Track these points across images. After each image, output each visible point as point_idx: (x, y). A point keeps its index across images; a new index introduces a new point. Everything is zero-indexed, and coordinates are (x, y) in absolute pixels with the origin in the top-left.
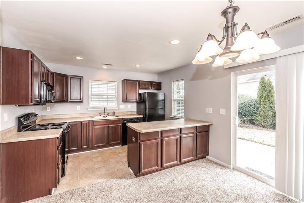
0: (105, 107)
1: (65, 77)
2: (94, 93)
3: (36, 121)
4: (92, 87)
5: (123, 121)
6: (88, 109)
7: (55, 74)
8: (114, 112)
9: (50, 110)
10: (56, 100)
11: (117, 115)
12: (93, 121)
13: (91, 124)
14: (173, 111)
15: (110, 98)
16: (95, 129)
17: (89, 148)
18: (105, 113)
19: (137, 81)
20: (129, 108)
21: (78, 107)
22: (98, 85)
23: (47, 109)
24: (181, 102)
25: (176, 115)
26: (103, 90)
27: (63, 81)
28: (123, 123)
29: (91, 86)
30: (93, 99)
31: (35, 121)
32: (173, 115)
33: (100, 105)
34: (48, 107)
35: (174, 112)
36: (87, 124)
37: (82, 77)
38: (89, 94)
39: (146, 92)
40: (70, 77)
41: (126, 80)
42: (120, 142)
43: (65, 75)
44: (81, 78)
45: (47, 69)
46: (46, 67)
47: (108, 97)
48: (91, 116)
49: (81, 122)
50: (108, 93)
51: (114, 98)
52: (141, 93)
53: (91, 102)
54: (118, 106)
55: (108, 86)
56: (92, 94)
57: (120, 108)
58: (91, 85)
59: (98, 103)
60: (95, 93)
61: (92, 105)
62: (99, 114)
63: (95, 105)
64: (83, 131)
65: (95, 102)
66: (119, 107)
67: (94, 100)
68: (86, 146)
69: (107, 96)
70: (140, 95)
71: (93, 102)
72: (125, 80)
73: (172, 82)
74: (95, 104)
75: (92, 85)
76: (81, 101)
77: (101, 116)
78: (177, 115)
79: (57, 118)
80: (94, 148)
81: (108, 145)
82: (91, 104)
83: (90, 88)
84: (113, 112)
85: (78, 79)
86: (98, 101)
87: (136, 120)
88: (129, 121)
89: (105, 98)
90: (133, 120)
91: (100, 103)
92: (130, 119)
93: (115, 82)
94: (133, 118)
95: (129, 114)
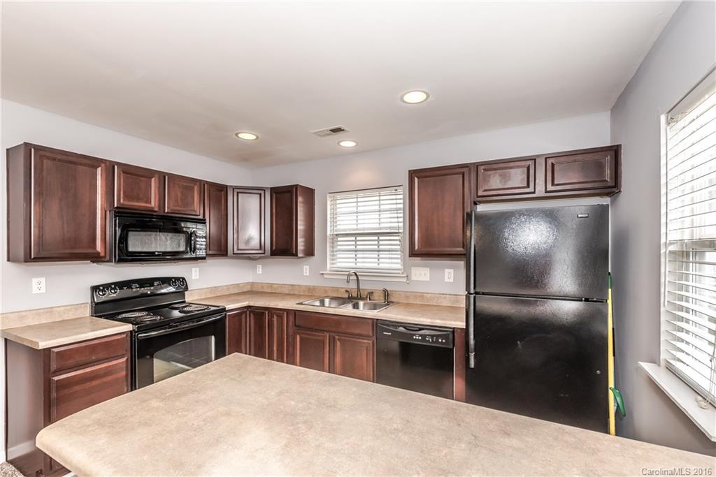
6: (325, 276)
8: (385, 291)
12: (294, 313)
18: (358, 289)
20: (446, 280)
26: (368, 217)
28: (379, 335)
38: (329, 233)
40: (236, 191)
47: (378, 240)
50: (382, 225)
54: (407, 269)
55: (382, 202)
56: (336, 233)
59: (353, 258)
63: (345, 265)
65: (344, 256)
66: (410, 273)
69: (376, 238)
71: (342, 256)
72: (412, 172)
74: (344, 260)
84: (382, 289)
86: (354, 253)
87: (432, 336)
88: (400, 333)
89: (371, 243)
90: (420, 335)
91: (358, 260)
92: (405, 327)
93: (396, 188)
94: (421, 327)
95: (446, 303)
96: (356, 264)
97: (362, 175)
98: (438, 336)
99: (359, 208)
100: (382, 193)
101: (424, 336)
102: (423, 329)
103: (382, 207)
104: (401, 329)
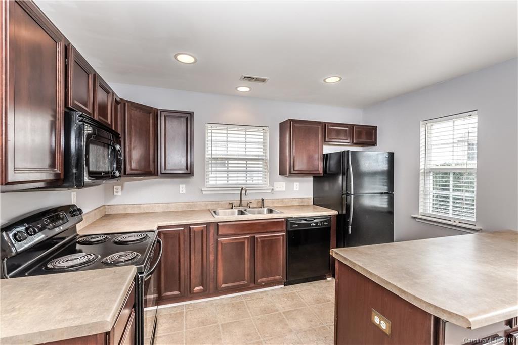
0: (243, 186)
1: (151, 114)
2: (216, 155)
3: (77, 225)
4: (213, 138)
5: (289, 224)
6: (204, 193)
7: (127, 104)
8: (263, 200)
9: (120, 194)
10: (131, 169)
11: (271, 206)
12: (217, 225)
13: (212, 231)
14: (421, 200)
15: (253, 166)
16: (222, 244)
17: (207, 292)
18: (241, 200)
19: (319, 123)
20: (295, 189)
21: (182, 188)
22: (225, 135)
23: (115, 190)
24: (454, 178)
25: (431, 212)
26: (236, 146)
27: (148, 123)
28: (289, 229)
29: (210, 138)
30: (213, 169)
31: (75, 227)
32: (421, 211)
33: (230, 182)
34: (115, 187)
35: (426, 203)
36: (202, 231)
37: (191, 114)
38: (207, 156)
39: (348, 151)
40: (163, 114)
41: (293, 120)
42: (280, 277)
43: (152, 108)
44: (188, 116)
45: (115, 97)
46: (113, 93)
47: (247, 164)
48: (210, 207)
49: (187, 227)
50: (248, 153)
51: (261, 166)
52: (327, 154)
53: (211, 175)
54: (271, 184)
55: (247, 136)
56: (213, 157)
57: (275, 190)
58: (210, 135)
59: (225, 177)
60: (218, 155)
61: (211, 183)
62: (228, 204)
63: (218, 183)
64: (195, 249)
65: (217, 175)
66: (273, 187)
67: (217, 171)
68: (201, 288)
69: (245, 162)
70: (326, 157)
71: (215, 175)
72: (290, 121)
73: (421, 123)
74: (218, 179)
75: (213, 135)
76: (188, 173)
77: (232, 208)
78: (434, 213)
79: (136, 212)
80: (218, 292)
81: (252, 285)
82: (210, 179)
83: (208, 141)
84: (259, 198)
85: (182, 119)
86: (226, 173)
87: (321, 222)
88: (303, 224)
89: (242, 165)
90: (315, 223)
91: (229, 178)
92: (305, 220)
93: (264, 128)
94: (315, 218)
95: (296, 203)
96: (228, 182)
97: (237, 113)
98: (323, 222)
99: (228, 138)
100: (248, 130)
101: (316, 223)
102: (315, 219)
103: (248, 140)
104: (303, 222)
